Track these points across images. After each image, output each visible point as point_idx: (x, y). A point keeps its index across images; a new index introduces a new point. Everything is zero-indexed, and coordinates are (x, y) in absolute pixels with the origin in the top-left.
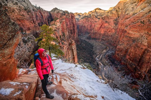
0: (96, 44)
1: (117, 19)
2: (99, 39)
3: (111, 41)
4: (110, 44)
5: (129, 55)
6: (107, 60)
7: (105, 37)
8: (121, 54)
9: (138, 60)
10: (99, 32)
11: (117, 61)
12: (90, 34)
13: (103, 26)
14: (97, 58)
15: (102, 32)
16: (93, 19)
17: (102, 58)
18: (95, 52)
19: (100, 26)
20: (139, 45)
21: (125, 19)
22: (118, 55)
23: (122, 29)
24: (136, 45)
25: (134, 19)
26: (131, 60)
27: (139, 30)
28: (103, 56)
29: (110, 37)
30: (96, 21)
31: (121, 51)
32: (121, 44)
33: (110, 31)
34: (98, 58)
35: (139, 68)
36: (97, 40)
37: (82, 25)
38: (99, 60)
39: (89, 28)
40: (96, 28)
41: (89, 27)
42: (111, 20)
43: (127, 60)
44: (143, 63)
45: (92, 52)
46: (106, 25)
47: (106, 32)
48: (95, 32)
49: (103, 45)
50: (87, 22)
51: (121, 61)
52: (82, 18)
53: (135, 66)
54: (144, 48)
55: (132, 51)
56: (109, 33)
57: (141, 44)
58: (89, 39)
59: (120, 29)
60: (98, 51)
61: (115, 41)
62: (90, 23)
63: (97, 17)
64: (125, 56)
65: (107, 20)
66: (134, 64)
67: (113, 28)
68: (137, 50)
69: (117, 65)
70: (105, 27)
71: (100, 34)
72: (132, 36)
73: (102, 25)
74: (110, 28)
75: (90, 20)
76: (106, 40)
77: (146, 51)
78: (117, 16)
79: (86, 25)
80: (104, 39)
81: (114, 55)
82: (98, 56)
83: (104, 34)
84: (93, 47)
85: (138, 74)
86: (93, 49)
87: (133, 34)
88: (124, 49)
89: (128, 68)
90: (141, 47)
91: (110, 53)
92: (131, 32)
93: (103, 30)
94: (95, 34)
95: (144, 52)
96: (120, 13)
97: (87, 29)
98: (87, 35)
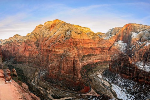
0: (25, 67)
1: (37, 42)
2: (26, 62)
3: (38, 62)
4: (39, 65)
5: (63, 70)
6: (45, 82)
7: (31, 59)
8: (56, 71)
9: (72, 71)
10: (24, 55)
11: (55, 79)
12: (15, 59)
13: (27, 49)
14: (32, 83)
15: (27, 55)
16: (15, 44)
17: (38, 82)
18: (27, 77)
19: (24, 49)
20: (68, 59)
21: (45, 41)
22: (53, 73)
23: (46, 49)
24: (66, 59)
25: (52, 40)
26: (66, 73)
27: (61, 47)
28: (37, 79)
29: (36, 59)
30: (18, 45)
31: (54, 68)
32: (51, 62)
33: (34, 53)
34: (34, 83)
35: (76, 76)
36: (24, 64)
37: (5, 50)
38: (36, 85)
39: (13, 53)
40: (21, 51)
41: (13, 51)
42: (32, 43)
43: (63, 74)
44: (77, 71)
45: (25, 78)
46: (30, 47)
47: (31, 54)
48: (20, 55)
49: (32, 67)
50: (10, 47)
51: (58, 77)
52: (4, 44)
53: (72, 77)
54: (72, 59)
55: (64, 65)
56: (34, 55)
57: (69, 57)
58: (15, 64)
59: (43, 50)
60: (29, 75)
61: (43, 61)
62: (12, 48)
63: (18, 42)
64: (59, 72)
65: (29, 43)
66: (71, 75)
67: (36, 50)
68: (68, 63)
69: (57, 83)
70: (29, 50)
71: (26, 57)
72: (58, 53)
73: (25, 48)
74: (33, 50)
75: (13, 44)
76: (32, 62)
77: (75, 62)
78: (36, 39)
79: (9, 50)
80: (31, 61)
81: (48, 74)
82: (32, 81)
83: (30, 56)
84: (22, 71)
85: (78, 81)
86: (23, 74)
87: (58, 51)
88: (56, 66)
89: (68, 81)
90: (70, 60)
91: (43, 73)
92: (56, 50)
93: (27, 53)
94: (20, 57)
95: (74, 63)
96: (38, 37)
97: (11, 53)
98: (13, 60)
